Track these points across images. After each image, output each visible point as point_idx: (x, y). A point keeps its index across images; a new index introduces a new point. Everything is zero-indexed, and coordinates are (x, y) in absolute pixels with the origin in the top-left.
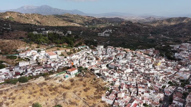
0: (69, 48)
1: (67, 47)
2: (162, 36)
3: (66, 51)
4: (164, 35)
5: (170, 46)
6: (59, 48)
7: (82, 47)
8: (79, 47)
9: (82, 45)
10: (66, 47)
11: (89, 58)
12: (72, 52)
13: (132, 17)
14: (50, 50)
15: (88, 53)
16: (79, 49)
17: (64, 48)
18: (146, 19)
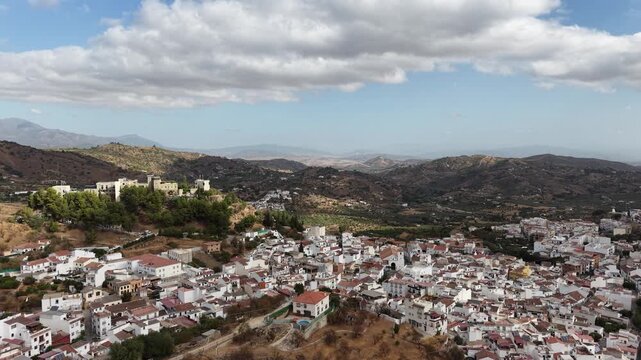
0: (212, 240)
1: (206, 237)
2: (439, 207)
3: (205, 248)
4: (444, 203)
5: (493, 228)
6: (175, 241)
7: (256, 234)
8: (248, 234)
9: (256, 225)
10: (200, 237)
11: (307, 267)
12: (230, 251)
13: (323, 159)
14: (139, 250)
15: (287, 250)
16: (247, 239)
17: (194, 238)
18: (366, 163)
